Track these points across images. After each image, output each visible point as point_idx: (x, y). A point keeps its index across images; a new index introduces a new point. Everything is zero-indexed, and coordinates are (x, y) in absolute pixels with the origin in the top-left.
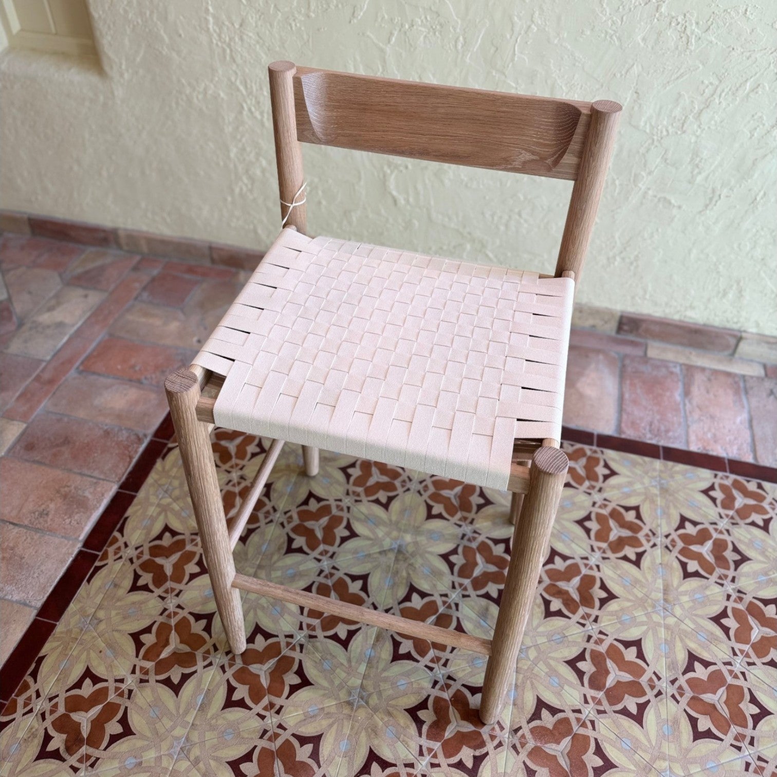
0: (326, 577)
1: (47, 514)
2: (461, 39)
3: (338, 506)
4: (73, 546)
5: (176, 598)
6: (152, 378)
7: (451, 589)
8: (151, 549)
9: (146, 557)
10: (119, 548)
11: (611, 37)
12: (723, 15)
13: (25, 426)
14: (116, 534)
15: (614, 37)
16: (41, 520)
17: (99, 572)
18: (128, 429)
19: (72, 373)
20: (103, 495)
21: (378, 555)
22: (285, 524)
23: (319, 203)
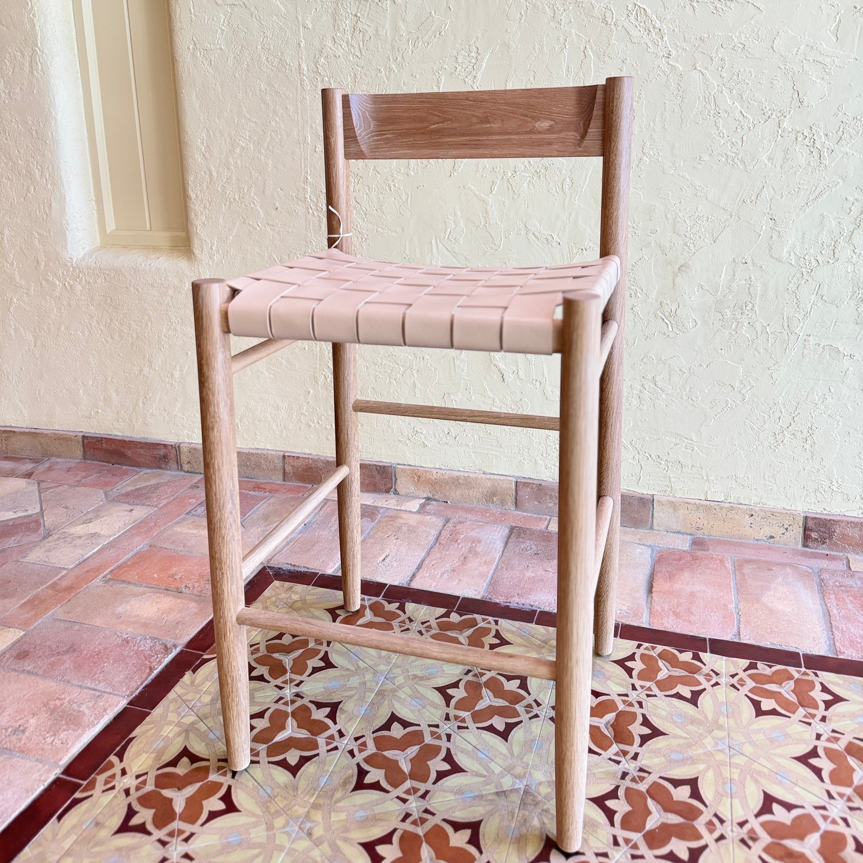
0: (414, 823)
1: (23, 731)
2: (568, 179)
3: (433, 734)
4: (49, 771)
5: (184, 843)
6: (194, 587)
7: (612, 846)
8: (158, 778)
9: (150, 787)
10: (113, 776)
11: (733, 160)
12: (853, 123)
13: (22, 633)
14: (113, 758)
15: (736, 160)
16: (14, 738)
17: (79, 805)
18: (153, 638)
19: (98, 581)
20: (105, 710)
21: (495, 797)
22: (356, 752)
23: (414, 385)
